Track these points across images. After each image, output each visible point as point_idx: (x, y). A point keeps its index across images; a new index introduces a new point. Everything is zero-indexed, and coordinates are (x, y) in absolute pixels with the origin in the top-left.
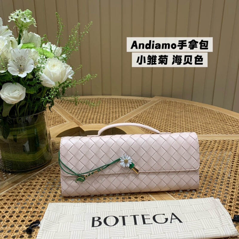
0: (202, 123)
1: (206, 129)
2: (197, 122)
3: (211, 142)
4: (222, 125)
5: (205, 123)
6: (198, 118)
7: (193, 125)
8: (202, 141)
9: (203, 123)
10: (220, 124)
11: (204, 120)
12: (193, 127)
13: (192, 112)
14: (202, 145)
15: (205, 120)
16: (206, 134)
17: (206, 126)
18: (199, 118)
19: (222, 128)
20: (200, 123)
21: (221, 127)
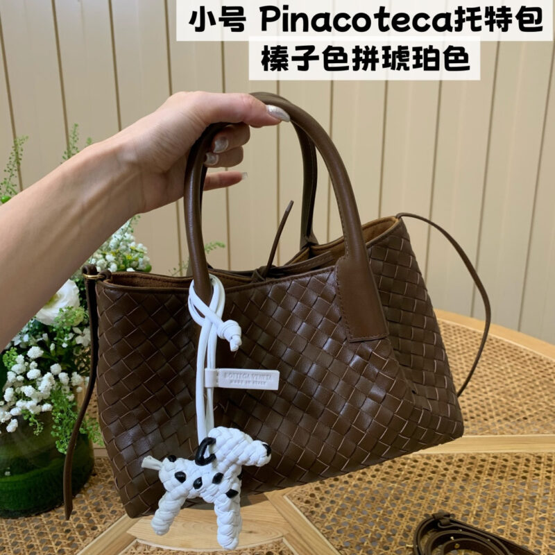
0: (497, 391)
1: (510, 413)
2: (484, 390)
5: (503, 393)
6: (486, 375)
7: (475, 400)
8: (506, 457)
9: (498, 394)
11: (499, 381)
12: (477, 409)
13: (466, 355)
14: (505, 475)
15: (502, 383)
16: (512, 434)
17: (507, 404)
18: (488, 373)
20: (490, 394)
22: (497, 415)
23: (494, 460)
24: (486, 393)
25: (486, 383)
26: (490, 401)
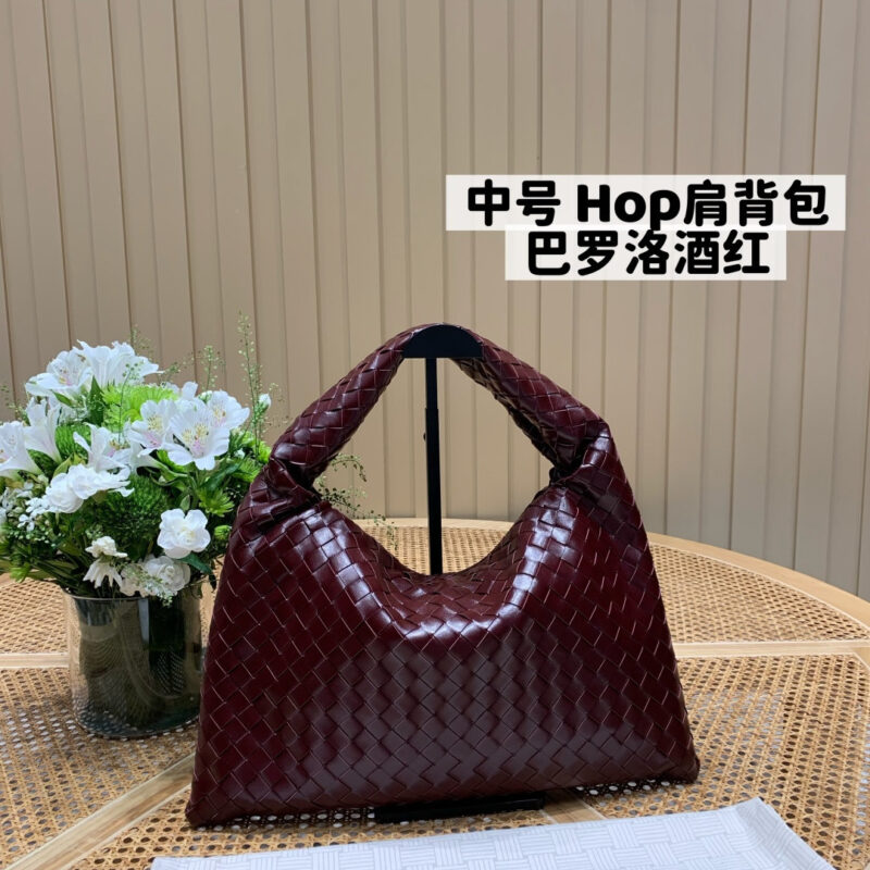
3: (713, 663)
4: (749, 612)
9: (693, 608)
10: (744, 610)
11: (697, 597)
15: (700, 598)
16: (701, 642)
17: (701, 616)
19: (748, 623)
21: (745, 618)
22: (688, 626)
26: (682, 615)
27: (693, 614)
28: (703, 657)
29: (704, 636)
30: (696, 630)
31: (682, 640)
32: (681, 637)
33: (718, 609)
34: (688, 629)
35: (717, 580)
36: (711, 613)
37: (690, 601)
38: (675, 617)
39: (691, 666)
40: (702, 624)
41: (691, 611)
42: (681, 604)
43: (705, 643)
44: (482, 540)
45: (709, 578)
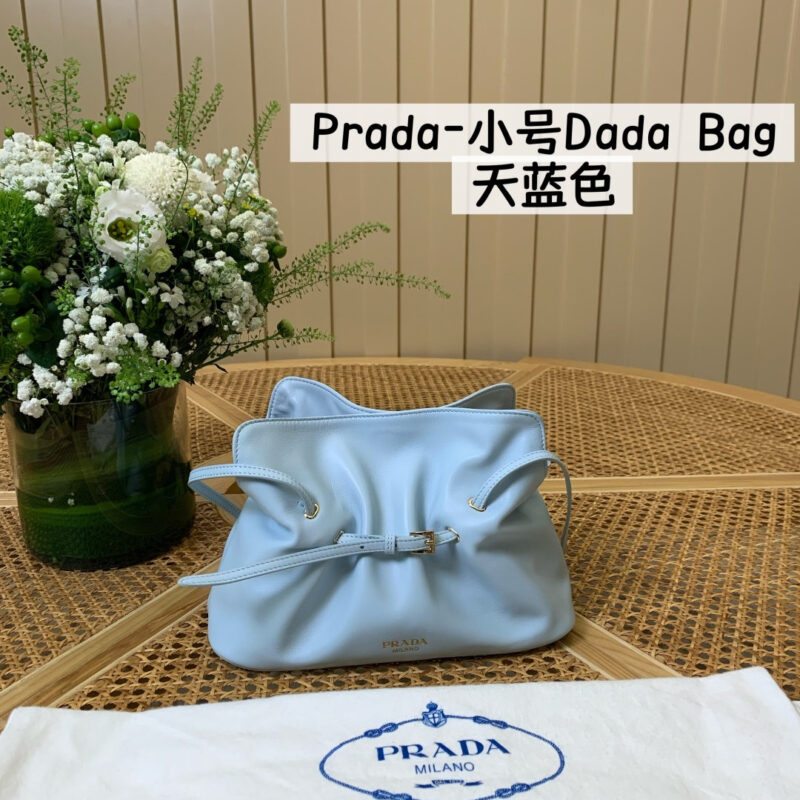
0: (705, 437)
3: (753, 495)
7: (677, 445)
13: (661, 405)
15: (711, 429)
16: (730, 473)
17: (720, 447)
22: (709, 457)
23: (709, 496)
24: (690, 438)
25: (691, 430)
26: (698, 446)
27: (709, 444)
28: (739, 489)
29: (731, 466)
30: (720, 460)
31: (708, 472)
32: (706, 468)
33: (737, 440)
34: (710, 460)
35: (723, 412)
36: (730, 444)
37: (701, 432)
38: (691, 448)
39: (728, 499)
40: (725, 455)
41: (707, 442)
42: (694, 435)
43: (735, 475)
44: (456, 377)
45: (714, 410)
